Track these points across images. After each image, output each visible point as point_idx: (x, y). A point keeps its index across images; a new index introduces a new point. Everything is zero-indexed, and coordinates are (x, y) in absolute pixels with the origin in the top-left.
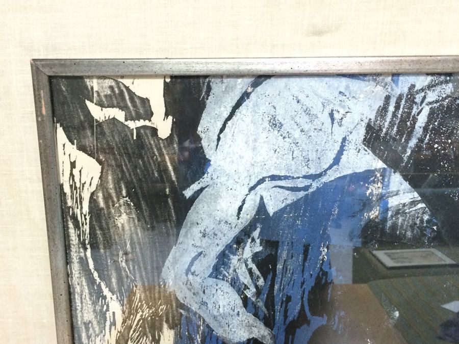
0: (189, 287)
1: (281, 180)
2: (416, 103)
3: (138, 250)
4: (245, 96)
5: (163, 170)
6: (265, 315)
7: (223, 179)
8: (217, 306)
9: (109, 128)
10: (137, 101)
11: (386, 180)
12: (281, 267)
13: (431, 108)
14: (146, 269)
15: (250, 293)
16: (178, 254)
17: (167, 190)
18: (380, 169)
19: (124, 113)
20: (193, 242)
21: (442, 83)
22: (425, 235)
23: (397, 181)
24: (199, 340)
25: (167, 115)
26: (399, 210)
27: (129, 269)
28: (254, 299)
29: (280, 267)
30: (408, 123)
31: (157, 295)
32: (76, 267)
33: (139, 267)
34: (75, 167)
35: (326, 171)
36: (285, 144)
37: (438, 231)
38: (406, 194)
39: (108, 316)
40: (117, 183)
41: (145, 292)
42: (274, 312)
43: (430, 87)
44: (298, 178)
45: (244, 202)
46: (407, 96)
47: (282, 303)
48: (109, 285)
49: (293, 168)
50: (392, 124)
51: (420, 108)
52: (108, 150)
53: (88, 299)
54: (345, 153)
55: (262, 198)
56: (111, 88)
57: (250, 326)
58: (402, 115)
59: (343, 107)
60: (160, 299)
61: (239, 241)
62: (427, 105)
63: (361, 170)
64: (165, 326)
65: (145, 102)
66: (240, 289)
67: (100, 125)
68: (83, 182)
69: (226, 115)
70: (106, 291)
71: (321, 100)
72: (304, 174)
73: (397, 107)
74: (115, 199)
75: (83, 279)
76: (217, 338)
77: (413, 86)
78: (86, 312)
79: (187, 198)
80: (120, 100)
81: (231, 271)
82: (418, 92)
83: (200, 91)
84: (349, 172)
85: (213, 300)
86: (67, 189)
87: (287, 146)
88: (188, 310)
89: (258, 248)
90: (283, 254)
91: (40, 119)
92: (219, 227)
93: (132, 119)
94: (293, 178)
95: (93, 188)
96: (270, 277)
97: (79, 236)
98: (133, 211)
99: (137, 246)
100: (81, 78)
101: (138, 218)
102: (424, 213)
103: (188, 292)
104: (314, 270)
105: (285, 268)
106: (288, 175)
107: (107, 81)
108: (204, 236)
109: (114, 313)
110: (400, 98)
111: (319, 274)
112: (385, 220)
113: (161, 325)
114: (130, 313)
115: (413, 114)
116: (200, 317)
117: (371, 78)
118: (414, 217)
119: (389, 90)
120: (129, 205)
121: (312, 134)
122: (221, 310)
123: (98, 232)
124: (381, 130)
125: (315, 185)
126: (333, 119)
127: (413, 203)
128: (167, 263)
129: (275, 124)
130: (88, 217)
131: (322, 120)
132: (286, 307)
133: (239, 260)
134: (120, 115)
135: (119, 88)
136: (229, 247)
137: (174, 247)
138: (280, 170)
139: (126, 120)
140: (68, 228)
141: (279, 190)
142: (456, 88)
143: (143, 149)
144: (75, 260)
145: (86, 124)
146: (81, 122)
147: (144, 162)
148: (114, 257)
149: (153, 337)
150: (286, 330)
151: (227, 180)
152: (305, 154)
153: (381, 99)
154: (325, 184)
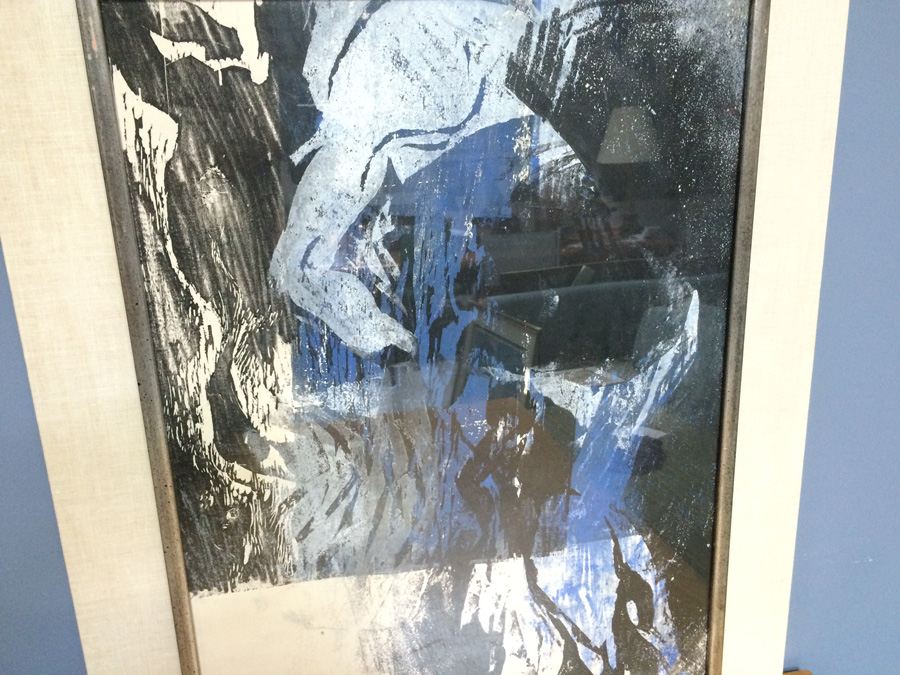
0: (305, 283)
1: (412, 135)
2: (562, 32)
3: (236, 239)
4: (360, 25)
5: (262, 127)
6: (404, 315)
7: (340, 138)
8: (344, 308)
9: (185, 70)
10: (221, 32)
11: (535, 131)
12: (419, 250)
13: (579, 39)
14: (248, 265)
15: (384, 287)
16: (289, 242)
17: (269, 154)
18: (527, 117)
19: (203, 49)
20: (308, 224)
21: (589, 6)
22: (581, 198)
23: (547, 132)
24: (324, 354)
25: (261, 51)
26: (552, 168)
27: (226, 266)
28: (388, 295)
29: (417, 250)
30: (555, 58)
31: (265, 299)
32: (153, 267)
33: (239, 261)
34: (141, 127)
35: (464, 122)
36: (414, 89)
37: (596, 192)
38: (558, 148)
39: (201, 331)
40: (201, 147)
41: (249, 295)
42: (415, 309)
43: (576, 11)
44: (433, 132)
45: (368, 166)
46: (551, 23)
47: (423, 297)
48: (200, 290)
50: (537, 59)
51: (567, 38)
52: (186, 101)
53: (172, 309)
54: (485, 97)
55: (390, 161)
57: (386, 330)
58: (547, 48)
59: (480, 38)
60: (269, 303)
61: (365, 219)
62: (574, 34)
63: (506, 120)
64: (279, 339)
65: (231, 33)
66: (371, 283)
67: (172, 66)
68: (154, 147)
69: (337, 50)
70: (197, 298)
71: (453, 29)
72: (439, 127)
73: (541, 38)
74: (200, 170)
75: (165, 283)
76: (347, 349)
78: (172, 329)
79: (296, 164)
80: (196, 31)
81: (358, 260)
82: (563, 18)
83: (302, 19)
84: (492, 123)
85: (338, 299)
86: (133, 158)
87: (416, 92)
88: (307, 315)
89: (390, 228)
90: (421, 233)
91: (90, 57)
92: (339, 201)
93: (216, 57)
94: (426, 132)
95: (169, 155)
96: (406, 265)
97: (154, 223)
98: (226, 185)
99: (235, 234)
101: (233, 194)
102: (579, 171)
103: (305, 291)
104: (459, 250)
105: (424, 252)
106: (420, 128)
107: (178, 4)
108: (321, 215)
109: (209, 327)
110: (543, 26)
111: (464, 256)
112: (536, 182)
113: (274, 339)
114: (232, 323)
115: (559, 46)
116: (322, 322)
118: (568, 177)
119: (531, 15)
120: (219, 177)
121: (445, 74)
122: (349, 312)
123: (181, 216)
124: (525, 67)
125: (453, 141)
126: (468, 54)
127: (567, 159)
128: (276, 254)
129: (400, 62)
130: (164, 196)
131: (456, 55)
132: (429, 301)
133: (367, 244)
134: (198, 52)
135: (195, 14)
136: (353, 228)
137: (283, 232)
138: (410, 123)
139: (208, 59)
140: (138, 213)
141: (410, 149)
142: (604, 12)
143: (233, 98)
144: (151, 257)
145: (153, 65)
146: (146, 63)
147: (235, 117)
148: (205, 251)
149: (265, 355)
150: (430, 332)
151: (345, 139)
152: (438, 100)
153: (522, 27)
154: (465, 139)
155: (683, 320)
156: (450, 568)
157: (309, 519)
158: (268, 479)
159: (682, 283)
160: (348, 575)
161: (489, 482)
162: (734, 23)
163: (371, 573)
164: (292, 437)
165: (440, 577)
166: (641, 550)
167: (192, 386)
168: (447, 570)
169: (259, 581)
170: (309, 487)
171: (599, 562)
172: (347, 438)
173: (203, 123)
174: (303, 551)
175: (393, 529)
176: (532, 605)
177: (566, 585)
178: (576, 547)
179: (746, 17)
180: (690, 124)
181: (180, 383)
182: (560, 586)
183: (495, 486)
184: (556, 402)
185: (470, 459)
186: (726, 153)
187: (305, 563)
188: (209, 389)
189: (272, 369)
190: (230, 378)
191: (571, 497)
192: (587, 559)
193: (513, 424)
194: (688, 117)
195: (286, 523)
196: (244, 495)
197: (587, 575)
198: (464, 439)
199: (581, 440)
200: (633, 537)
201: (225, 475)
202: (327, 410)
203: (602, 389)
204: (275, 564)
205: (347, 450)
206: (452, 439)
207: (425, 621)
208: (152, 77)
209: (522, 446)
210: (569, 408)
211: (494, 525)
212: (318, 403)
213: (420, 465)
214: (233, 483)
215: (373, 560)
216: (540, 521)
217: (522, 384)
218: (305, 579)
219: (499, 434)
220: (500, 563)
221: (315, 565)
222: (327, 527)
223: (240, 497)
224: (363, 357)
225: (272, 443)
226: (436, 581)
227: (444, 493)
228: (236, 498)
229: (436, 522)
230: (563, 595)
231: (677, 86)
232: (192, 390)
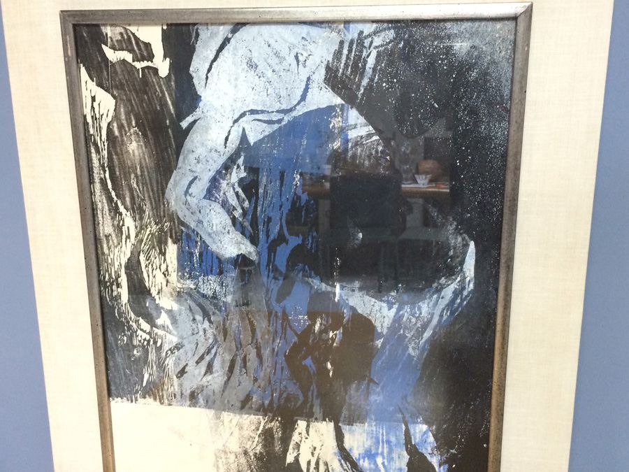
0: (187, 206)
1: (259, 114)
2: (365, 47)
3: (146, 173)
4: (226, 41)
5: (164, 104)
6: (251, 234)
7: (212, 113)
8: (211, 225)
9: (121, 68)
10: (142, 45)
11: (345, 115)
13: (377, 52)
14: (153, 190)
15: (238, 213)
16: (178, 178)
17: (168, 122)
18: (339, 105)
19: (131, 55)
20: (190, 168)
21: (385, 29)
22: (380, 164)
23: (354, 116)
24: (198, 254)
25: (165, 57)
26: (358, 141)
27: (139, 190)
28: (241, 219)
29: (261, 191)
30: (360, 65)
31: (162, 213)
32: (98, 186)
33: (147, 187)
34: (95, 101)
35: (296, 105)
36: (260, 83)
37: (392, 161)
38: (363, 128)
39: (123, 230)
40: (128, 114)
41: (153, 210)
42: (258, 230)
43: (375, 33)
44: (273, 112)
45: (229, 133)
46: (357, 41)
47: (264, 224)
48: (124, 204)
49: (268, 103)
50: (346, 65)
51: (369, 51)
52: (120, 87)
53: (107, 214)
54: (309, 90)
55: (244, 129)
56: (121, 34)
57: (238, 243)
58: (354, 58)
59: (306, 50)
60: (164, 216)
61: (227, 167)
62: (374, 48)
63: (324, 106)
64: (170, 241)
65: (148, 45)
66: (229, 210)
67: (113, 65)
68: (101, 114)
69: (212, 57)
70: (122, 209)
71: (288, 45)
72: (277, 109)
73: (350, 51)
74: (127, 129)
75: (104, 197)
76: (212, 253)
77: (361, 32)
78: (106, 227)
79: (184, 128)
80: (128, 45)
81: (221, 194)
82: (366, 37)
83: (190, 37)
84: (315, 107)
85: (208, 219)
86: (89, 120)
87: (262, 86)
88: (187, 227)
89: (243, 174)
90: (264, 180)
91: (66, 59)
92: (210, 155)
93: (138, 60)
94: (268, 112)
95: (109, 119)
97: (99, 160)
98: (141, 139)
99: (146, 170)
100: (98, 26)
101: (145, 145)
102: (378, 144)
103: (187, 211)
104: (290, 194)
105: (266, 192)
106: (264, 109)
107: (118, 28)
108: (198, 162)
109: (128, 227)
110: (352, 43)
111: (294, 198)
113: (166, 239)
114: (141, 229)
115: (363, 56)
116: (197, 234)
117: (327, 25)
118: (370, 148)
119: (342, 36)
120: (138, 134)
121: (282, 74)
122: (214, 227)
123: (114, 157)
124: (338, 70)
125: (287, 119)
126: (298, 61)
127: (369, 136)
128: (170, 185)
129: (252, 65)
130: (106, 144)
131: (289, 62)
133: (228, 184)
134: (128, 57)
135: (127, 34)
136: (219, 172)
137: (175, 171)
138: (258, 105)
139: (133, 61)
140: (91, 153)
141: (259, 123)
142: (397, 34)
143: (147, 86)
144: (97, 180)
145: (103, 65)
146: (99, 63)
147: (148, 97)
148: (127, 179)
149: (160, 250)
150: (269, 248)
151: (216, 114)
152: (277, 91)
153: (336, 44)
154: (295, 118)
155: (462, 263)
156: (280, 419)
157: (185, 364)
158: (160, 332)
159: (461, 234)
160: (209, 408)
161: (308, 362)
162: (503, 42)
163: (224, 410)
164: (175, 307)
165: (273, 424)
166: (427, 437)
167: (117, 264)
168: (277, 420)
169: (152, 399)
170: (185, 342)
171: (393, 439)
172: (211, 313)
173: (129, 100)
174: (181, 385)
175: (240, 383)
176: (340, 461)
177: (366, 451)
178: (374, 424)
179: (512, 37)
180: (466, 115)
181: (110, 261)
182: (361, 451)
183: (313, 366)
184: (360, 311)
185: (295, 343)
186: (496, 138)
187: (182, 394)
188: (126, 267)
189: (165, 260)
190: (139, 262)
191: (371, 384)
192: (383, 435)
193: (327, 322)
194: (464, 110)
195: (170, 364)
196: (145, 340)
197: (383, 447)
198: (290, 327)
199: (379, 343)
200: (420, 425)
201: (134, 325)
202: (198, 292)
203: (396, 306)
204: (162, 390)
205: (210, 321)
206: (282, 326)
207: (261, 453)
208: (102, 72)
209: (333, 340)
210: (370, 317)
211: (312, 394)
212: (192, 286)
213: (260, 340)
214: (139, 330)
215: (226, 402)
216: (347, 398)
217: (334, 294)
218: (181, 405)
219: (317, 327)
220: (316, 423)
221: (188, 396)
222: (197, 372)
223: (142, 341)
224: (222, 259)
225: (163, 308)
226: (269, 426)
227: (276, 364)
228: (140, 341)
229: (270, 383)
230: (364, 458)
231: (455, 86)
232: (116, 267)
